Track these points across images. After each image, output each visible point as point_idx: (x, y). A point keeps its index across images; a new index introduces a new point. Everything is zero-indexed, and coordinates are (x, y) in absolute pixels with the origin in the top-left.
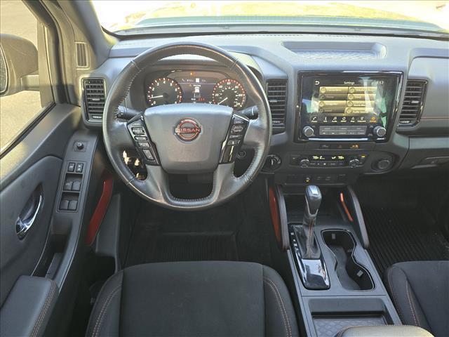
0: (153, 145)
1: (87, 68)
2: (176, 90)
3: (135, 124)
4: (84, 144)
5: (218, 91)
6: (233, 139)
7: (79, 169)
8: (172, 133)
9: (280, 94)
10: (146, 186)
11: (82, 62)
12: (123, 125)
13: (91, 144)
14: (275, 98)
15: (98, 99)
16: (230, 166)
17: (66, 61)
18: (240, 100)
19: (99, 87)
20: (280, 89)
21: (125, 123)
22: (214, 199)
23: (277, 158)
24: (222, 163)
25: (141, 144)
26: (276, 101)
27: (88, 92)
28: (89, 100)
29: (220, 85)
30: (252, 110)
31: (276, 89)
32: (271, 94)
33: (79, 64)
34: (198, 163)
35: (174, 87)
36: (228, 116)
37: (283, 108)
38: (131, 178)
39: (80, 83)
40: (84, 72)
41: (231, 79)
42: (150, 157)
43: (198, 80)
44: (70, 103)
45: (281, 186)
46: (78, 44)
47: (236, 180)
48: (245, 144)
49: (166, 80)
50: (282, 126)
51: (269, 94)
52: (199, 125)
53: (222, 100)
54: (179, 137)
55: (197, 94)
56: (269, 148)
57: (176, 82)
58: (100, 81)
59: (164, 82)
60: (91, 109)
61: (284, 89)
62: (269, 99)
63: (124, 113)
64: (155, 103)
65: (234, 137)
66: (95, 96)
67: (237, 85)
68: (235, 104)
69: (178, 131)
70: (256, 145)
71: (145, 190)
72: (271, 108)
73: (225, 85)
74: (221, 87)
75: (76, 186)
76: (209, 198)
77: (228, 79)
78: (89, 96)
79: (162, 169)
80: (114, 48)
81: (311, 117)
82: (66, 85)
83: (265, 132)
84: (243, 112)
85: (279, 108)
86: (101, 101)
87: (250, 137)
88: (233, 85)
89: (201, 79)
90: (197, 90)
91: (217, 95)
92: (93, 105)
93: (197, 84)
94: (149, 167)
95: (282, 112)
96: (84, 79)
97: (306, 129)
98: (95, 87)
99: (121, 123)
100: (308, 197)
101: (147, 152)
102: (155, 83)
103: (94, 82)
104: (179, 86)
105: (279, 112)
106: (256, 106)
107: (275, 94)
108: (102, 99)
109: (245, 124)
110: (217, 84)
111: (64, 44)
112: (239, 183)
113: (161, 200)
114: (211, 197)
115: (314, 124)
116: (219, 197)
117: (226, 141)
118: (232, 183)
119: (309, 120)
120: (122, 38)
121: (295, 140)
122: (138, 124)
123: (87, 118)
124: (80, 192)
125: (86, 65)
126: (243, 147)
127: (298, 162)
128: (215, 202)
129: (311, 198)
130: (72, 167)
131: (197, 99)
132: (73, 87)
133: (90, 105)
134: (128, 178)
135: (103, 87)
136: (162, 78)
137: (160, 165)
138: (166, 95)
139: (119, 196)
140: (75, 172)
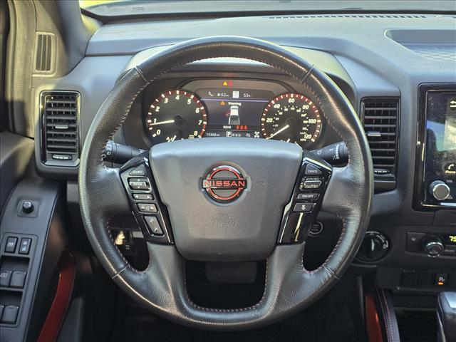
0: (164, 208)
1: (50, 74)
2: (197, 111)
3: (134, 172)
4: (36, 204)
5: (272, 113)
6: (302, 201)
7: (24, 249)
8: (197, 188)
9: (385, 122)
10: (147, 281)
11: (43, 64)
12: (113, 174)
13: (46, 204)
14: (377, 130)
15: (66, 127)
16: (298, 248)
17: (18, 63)
18: (312, 129)
19: (67, 105)
20: (386, 113)
21: (116, 171)
22: (267, 310)
23: (382, 238)
24: (283, 244)
25: (142, 207)
26: (378, 134)
27: (49, 113)
28: (50, 128)
29: (276, 103)
30: (337, 149)
31: (379, 113)
32: (370, 121)
33: (38, 68)
34: (240, 243)
35: (194, 105)
36: (295, 161)
37: (392, 146)
38: (122, 266)
39: (37, 99)
40: (46, 81)
41: (296, 93)
42: (156, 229)
43: (236, 95)
44: (14, 132)
45: (390, 292)
46: (40, 36)
47: (308, 275)
48: (325, 211)
49: (181, 94)
50: (391, 179)
51: (365, 122)
52: (245, 175)
53: (278, 129)
54: (209, 195)
55: (234, 118)
56: (368, 218)
57: (197, 97)
58: (72, 96)
59: (178, 98)
60: (51, 143)
61: (394, 113)
62: (367, 130)
63: (112, 152)
64: (159, 132)
65: (305, 196)
66: (60, 122)
67: (307, 104)
68: (303, 136)
69: (207, 184)
70: (346, 212)
71: (144, 288)
72: (371, 146)
73: (284, 103)
74: (277, 106)
75: (17, 279)
76: (257, 308)
77: (289, 93)
78: (49, 121)
79: (177, 251)
80: (93, 40)
81: (444, 164)
82: (12, 102)
83: (361, 190)
84: (319, 152)
85: (384, 146)
86: (70, 129)
87: (334, 197)
88: (299, 104)
89: (242, 92)
90: (234, 112)
91: (270, 120)
92: (56, 136)
93: (235, 100)
94: (153, 247)
95: (391, 154)
96: (45, 93)
97: (437, 186)
98: (61, 105)
99: (110, 170)
100: (443, 314)
101: (152, 220)
102: (161, 99)
103: (61, 98)
104: (203, 103)
105: (384, 154)
106: (342, 143)
107: (378, 122)
108: (72, 125)
109: (325, 175)
110: (270, 102)
111: (18, 37)
112: (314, 281)
113: (172, 309)
114: (261, 307)
115: (450, 177)
116: (276, 307)
117: (290, 204)
118: (301, 281)
119: (440, 170)
120: (105, 21)
121: (416, 206)
122: (139, 171)
123: (44, 159)
124: (23, 290)
125: (49, 69)
126: (321, 215)
127: (421, 246)
128: (270, 316)
129: (449, 317)
130: (11, 244)
131: (234, 127)
132: (22, 105)
133: (50, 136)
134: (115, 266)
135: (74, 106)
136: (174, 89)
137: (173, 244)
138: (179, 120)
139: (80, 302)
140: (16, 254)
